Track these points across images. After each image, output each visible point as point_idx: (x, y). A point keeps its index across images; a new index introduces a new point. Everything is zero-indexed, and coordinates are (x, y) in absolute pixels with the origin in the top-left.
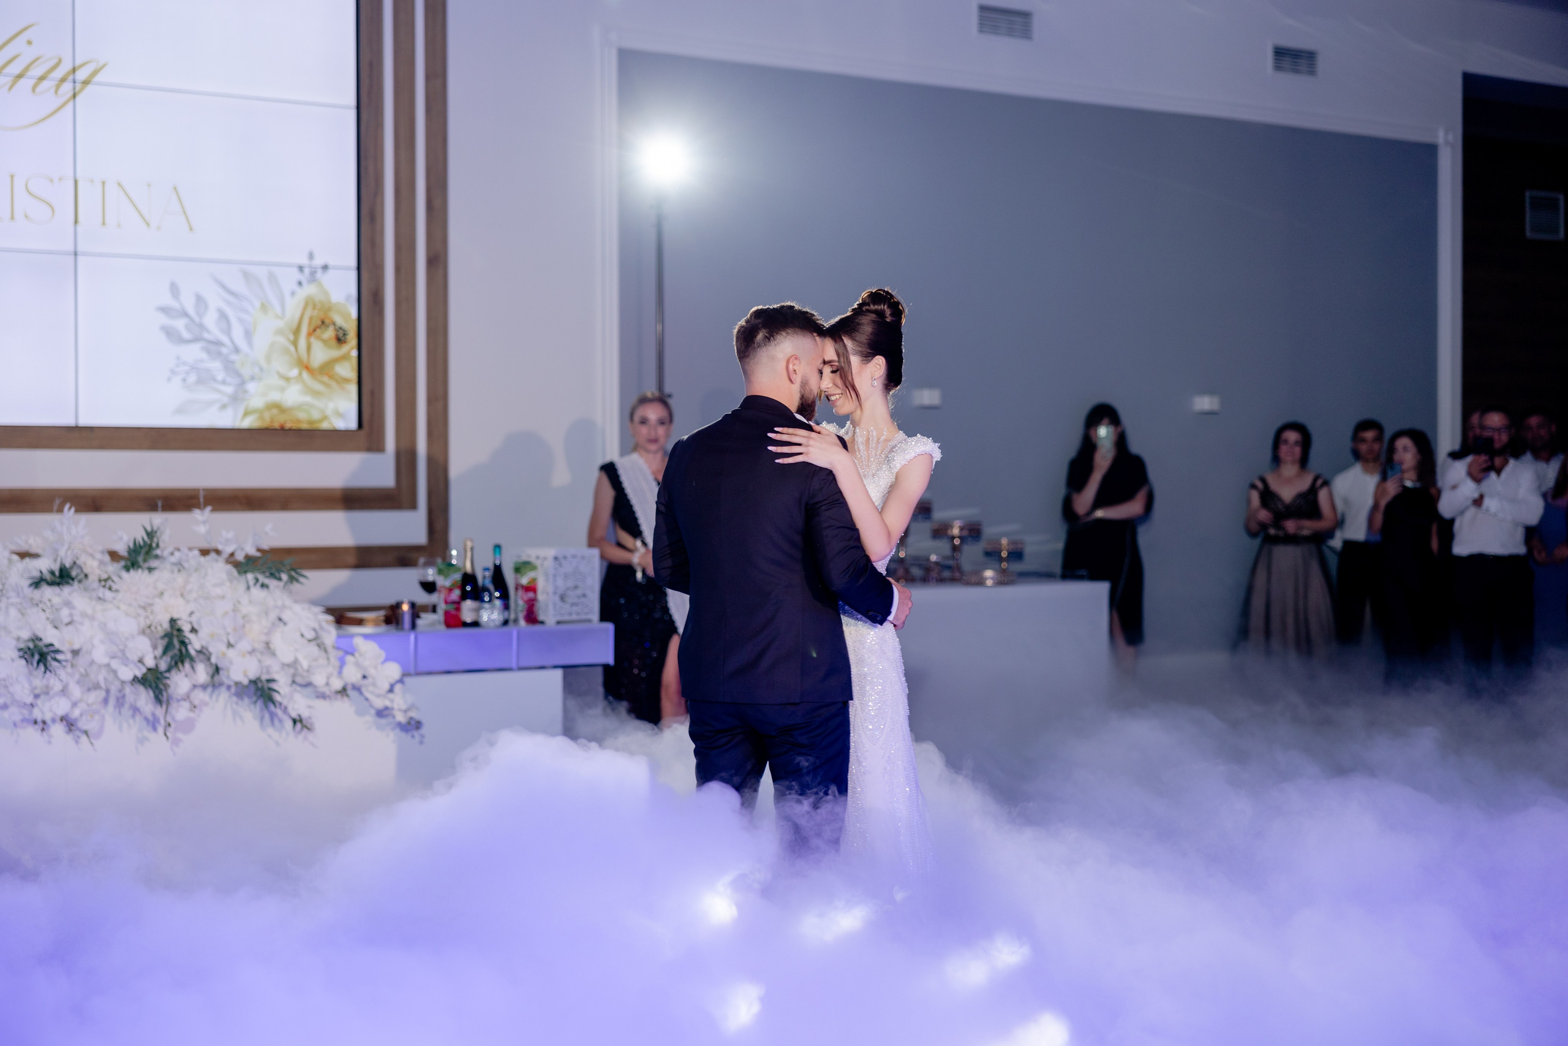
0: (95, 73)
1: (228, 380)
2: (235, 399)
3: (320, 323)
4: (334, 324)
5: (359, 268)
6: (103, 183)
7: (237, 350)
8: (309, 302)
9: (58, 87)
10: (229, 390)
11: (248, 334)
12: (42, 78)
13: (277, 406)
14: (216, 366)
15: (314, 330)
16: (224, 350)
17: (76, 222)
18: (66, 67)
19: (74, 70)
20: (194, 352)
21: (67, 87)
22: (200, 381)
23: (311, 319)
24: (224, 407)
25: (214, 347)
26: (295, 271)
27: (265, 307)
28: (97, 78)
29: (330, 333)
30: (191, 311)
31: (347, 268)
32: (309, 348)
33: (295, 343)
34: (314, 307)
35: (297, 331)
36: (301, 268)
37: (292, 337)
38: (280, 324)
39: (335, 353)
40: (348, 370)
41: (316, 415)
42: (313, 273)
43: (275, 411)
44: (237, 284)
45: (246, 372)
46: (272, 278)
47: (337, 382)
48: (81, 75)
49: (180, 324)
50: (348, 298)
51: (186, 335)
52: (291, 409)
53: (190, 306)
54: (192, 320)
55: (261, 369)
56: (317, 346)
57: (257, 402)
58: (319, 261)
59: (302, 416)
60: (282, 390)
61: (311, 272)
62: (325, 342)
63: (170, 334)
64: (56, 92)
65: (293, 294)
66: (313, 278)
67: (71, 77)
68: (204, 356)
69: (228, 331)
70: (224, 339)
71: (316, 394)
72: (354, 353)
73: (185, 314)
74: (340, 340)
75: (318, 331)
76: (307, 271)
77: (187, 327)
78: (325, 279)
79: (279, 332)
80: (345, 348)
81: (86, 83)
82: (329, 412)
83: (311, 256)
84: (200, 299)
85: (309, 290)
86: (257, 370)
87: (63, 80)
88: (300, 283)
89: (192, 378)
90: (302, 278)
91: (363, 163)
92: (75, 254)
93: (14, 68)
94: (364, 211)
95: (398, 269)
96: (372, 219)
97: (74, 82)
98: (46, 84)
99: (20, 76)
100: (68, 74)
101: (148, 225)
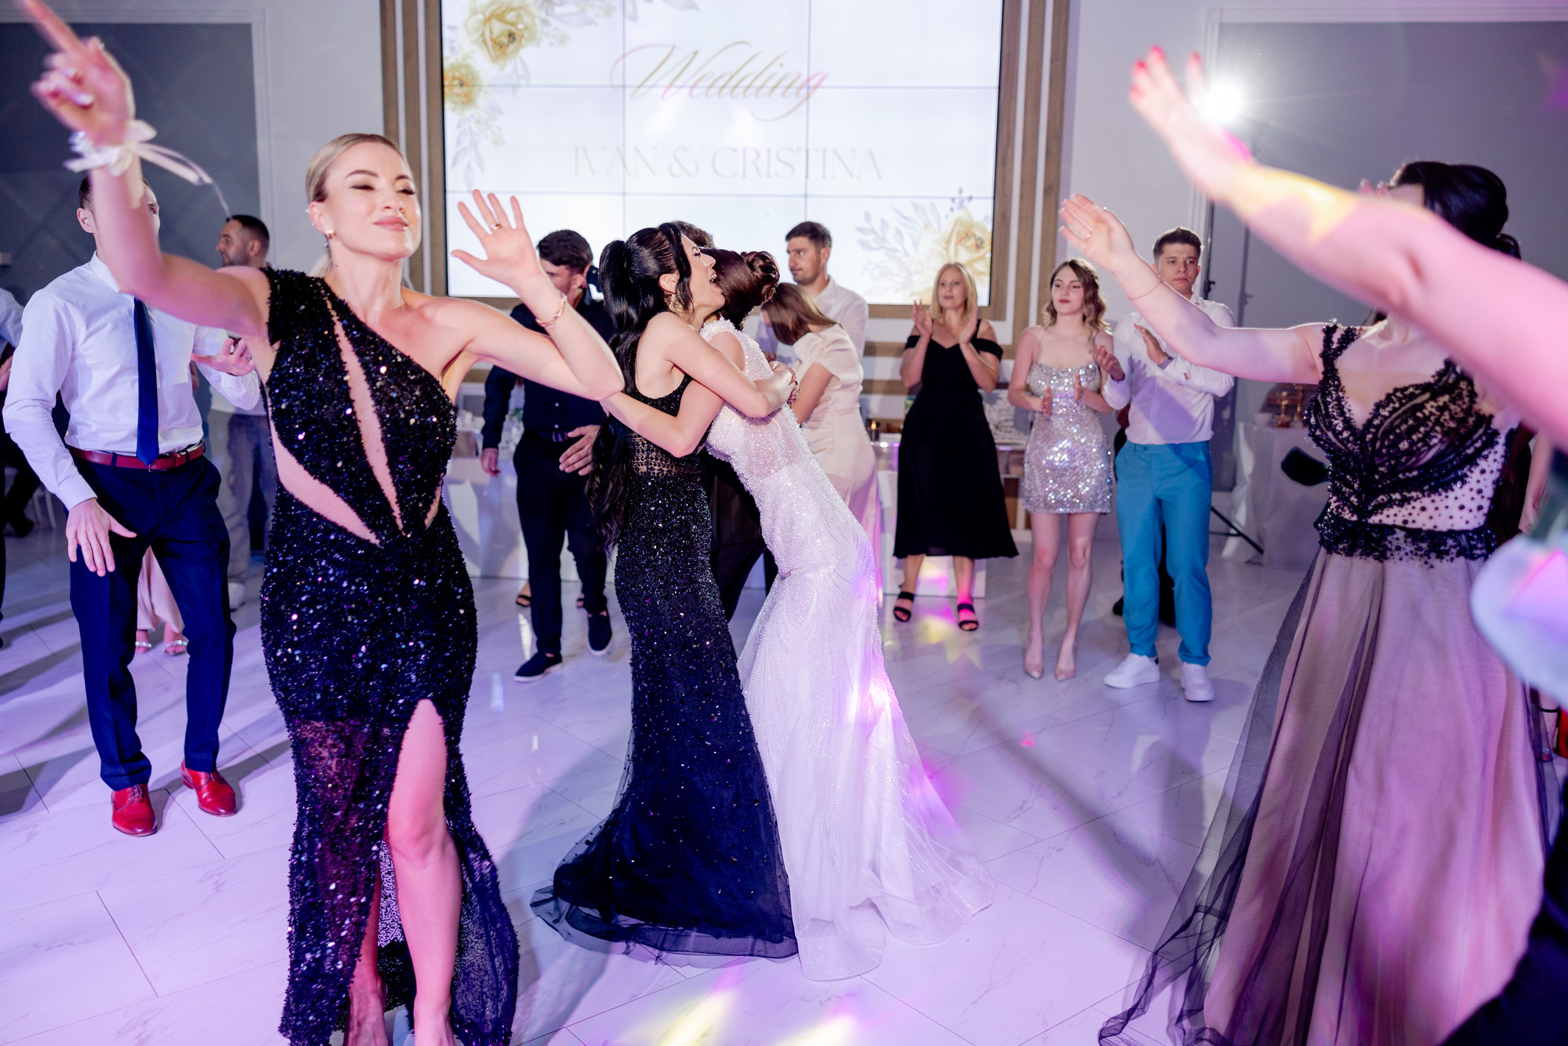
0: (822, 80)
1: (901, 273)
2: (904, 285)
3: (964, 235)
4: (975, 235)
5: (994, 198)
7: (907, 254)
8: (958, 222)
9: (798, 92)
10: (902, 280)
11: (915, 244)
12: (788, 87)
14: (893, 264)
15: (961, 240)
16: (899, 255)
17: (807, 176)
18: (804, 77)
19: (808, 80)
20: (879, 256)
21: (804, 91)
22: (882, 275)
23: (959, 233)
24: (897, 291)
25: (891, 252)
26: (949, 201)
27: (927, 226)
28: (824, 84)
29: (971, 242)
30: (878, 230)
31: (986, 198)
32: (956, 252)
33: (947, 249)
34: (961, 225)
35: (948, 241)
36: (953, 200)
37: (944, 245)
38: (937, 237)
39: (975, 255)
40: (983, 267)
42: (961, 202)
44: (909, 212)
45: (912, 268)
46: (933, 206)
48: (813, 83)
49: (870, 238)
50: (986, 218)
51: (874, 245)
53: (876, 225)
54: (878, 235)
55: (923, 267)
56: (962, 250)
57: (919, 288)
58: (966, 194)
61: (961, 201)
62: (967, 247)
63: (863, 244)
64: (797, 95)
65: (947, 216)
66: (961, 206)
67: (806, 84)
68: (885, 258)
69: (902, 242)
70: (899, 247)
72: (989, 255)
73: (873, 232)
74: (979, 246)
75: (964, 241)
76: (957, 201)
77: (874, 240)
78: (971, 207)
79: (936, 242)
80: (982, 252)
81: (816, 87)
83: (961, 191)
84: (884, 223)
85: (959, 214)
86: (920, 267)
87: (801, 87)
88: (952, 210)
89: (877, 273)
90: (953, 206)
91: (1000, 125)
92: (806, 196)
93: (772, 83)
94: (999, 157)
95: (1021, 197)
96: (1004, 163)
97: (808, 88)
98: (791, 91)
99: (775, 87)
100: (804, 83)
101: (852, 175)
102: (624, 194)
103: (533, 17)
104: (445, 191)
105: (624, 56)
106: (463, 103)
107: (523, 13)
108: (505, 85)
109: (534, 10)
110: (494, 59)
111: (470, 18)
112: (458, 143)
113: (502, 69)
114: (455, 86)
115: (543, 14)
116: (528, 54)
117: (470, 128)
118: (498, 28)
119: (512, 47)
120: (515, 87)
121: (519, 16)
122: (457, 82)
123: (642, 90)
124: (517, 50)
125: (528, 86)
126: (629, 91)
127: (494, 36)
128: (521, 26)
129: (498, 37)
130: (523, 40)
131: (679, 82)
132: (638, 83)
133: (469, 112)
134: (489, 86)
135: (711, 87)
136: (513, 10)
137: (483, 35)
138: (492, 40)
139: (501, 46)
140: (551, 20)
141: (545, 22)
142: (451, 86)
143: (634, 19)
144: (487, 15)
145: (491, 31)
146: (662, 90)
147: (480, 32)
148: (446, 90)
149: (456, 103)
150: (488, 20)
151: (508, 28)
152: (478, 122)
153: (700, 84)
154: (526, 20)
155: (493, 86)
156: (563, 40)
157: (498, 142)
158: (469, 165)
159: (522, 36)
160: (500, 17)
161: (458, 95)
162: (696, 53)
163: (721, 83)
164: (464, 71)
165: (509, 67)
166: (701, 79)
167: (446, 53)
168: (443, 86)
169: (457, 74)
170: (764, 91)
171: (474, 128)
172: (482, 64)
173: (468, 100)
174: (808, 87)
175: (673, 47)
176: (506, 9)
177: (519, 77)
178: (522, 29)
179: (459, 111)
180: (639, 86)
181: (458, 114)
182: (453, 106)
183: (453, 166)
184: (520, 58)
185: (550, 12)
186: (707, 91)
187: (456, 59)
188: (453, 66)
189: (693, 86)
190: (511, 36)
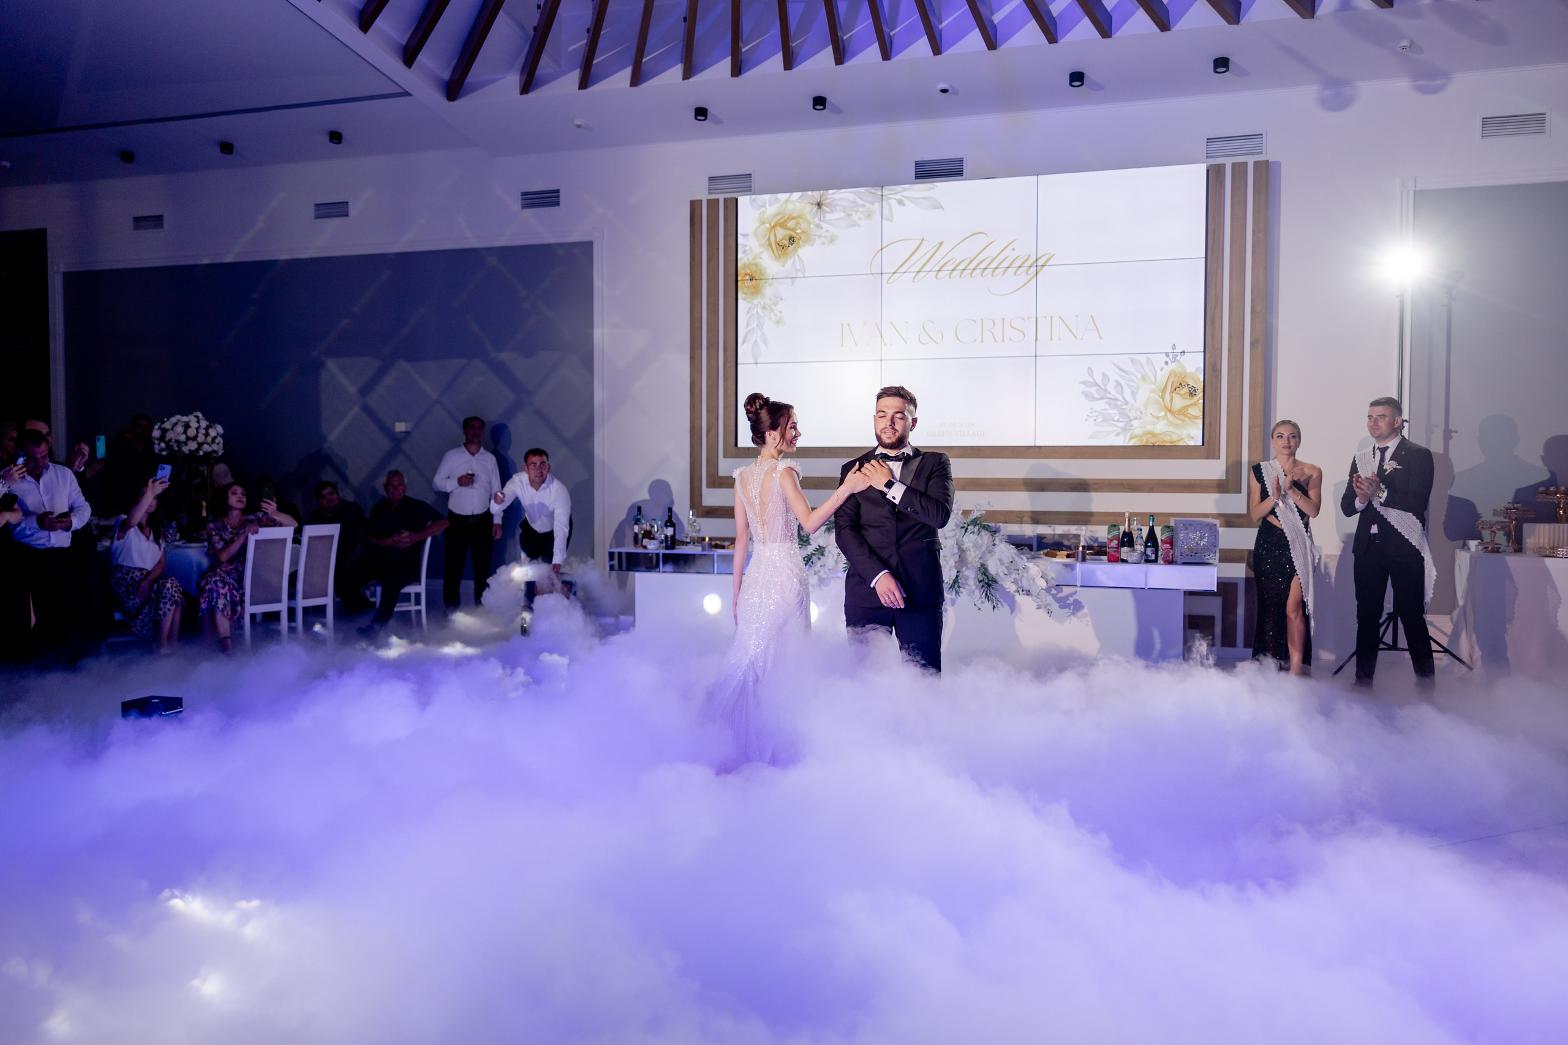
0: (1048, 260)
1: (1120, 420)
2: (1125, 430)
3: (1179, 385)
4: (1188, 385)
5: (1205, 351)
7: (1127, 403)
8: (1172, 374)
9: (1028, 270)
10: (1122, 425)
11: (1134, 394)
12: (1019, 267)
13: (1152, 434)
14: (1114, 412)
15: (1175, 389)
16: (1119, 403)
17: (1036, 339)
18: (1033, 259)
19: (1037, 260)
20: (1101, 405)
21: (1033, 269)
22: (1104, 421)
23: (1173, 382)
24: (1118, 434)
25: (1112, 402)
26: (1163, 356)
27: (1144, 378)
28: (1050, 263)
29: (1186, 390)
30: (1100, 382)
31: (1197, 352)
32: (1171, 400)
33: (1163, 398)
34: (1175, 376)
35: (1164, 390)
36: (1167, 354)
37: (1161, 394)
38: (1153, 386)
39: (1189, 402)
40: (1197, 411)
41: (1175, 438)
42: (1175, 357)
43: (1150, 436)
44: (1128, 366)
45: (1132, 415)
46: (1149, 361)
47: (1189, 418)
48: (1040, 263)
49: (1093, 390)
50: (1198, 368)
51: (1096, 396)
52: (1160, 434)
53: (1098, 378)
54: (1100, 387)
55: (1142, 413)
56: (1176, 398)
57: (1138, 431)
58: (1179, 349)
59: (1167, 438)
60: (1155, 424)
61: (1175, 355)
62: (1181, 395)
63: (1087, 395)
64: (1027, 273)
65: (1162, 369)
66: (1175, 360)
67: (1035, 264)
68: (1107, 407)
69: (1122, 393)
70: (1121, 398)
71: (1175, 425)
72: (1202, 401)
73: (1096, 384)
74: (1192, 394)
75: (1177, 390)
76: (1171, 355)
77: (1097, 391)
78: (1183, 360)
79: (1152, 391)
80: (1195, 399)
81: (1043, 266)
82: (1183, 437)
83: (1174, 346)
84: (1104, 375)
85: (1172, 366)
86: (1139, 413)
87: (1031, 266)
88: (1167, 363)
89: (1100, 419)
90: (1168, 360)
91: (1208, 290)
92: (1036, 356)
93: (1005, 264)
94: (1208, 318)
95: (1230, 350)
96: (1213, 322)
97: (1037, 266)
98: (1022, 269)
99: (1008, 267)
100: (1033, 263)
101: (1076, 338)
102: (881, 360)
103: (809, 223)
104: (737, 364)
105: (882, 249)
106: (752, 293)
107: (801, 221)
108: (786, 278)
109: (809, 217)
110: (777, 258)
111: (759, 228)
112: (748, 325)
113: (784, 266)
114: (748, 280)
115: (817, 221)
116: (804, 252)
117: (757, 312)
118: (781, 233)
119: (791, 247)
120: (794, 278)
121: (798, 223)
122: (748, 277)
123: (896, 275)
124: (796, 250)
125: (804, 277)
126: (885, 277)
127: (778, 240)
128: (799, 231)
129: (780, 241)
130: (801, 242)
131: (927, 268)
132: (893, 270)
133: (756, 302)
134: (773, 279)
135: (953, 270)
136: (793, 218)
137: (769, 239)
138: (776, 243)
139: (783, 247)
140: (823, 224)
141: (818, 227)
142: (743, 280)
143: (890, 219)
144: (772, 224)
145: (775, 236)
146: (914, 274)
147: (767, 237)
148: (739, 284)
149: (746, 294)
150: (774, 227)
151: (789, 233)
152: (764, 308)
153: (944, 269)
154: (803, 226)
155: (776, 279)
156: (832, 240)
157: (778, 322)
158: (756, 341)
159: (800, 239)
160: (783, 225)
161: (749, 287)
162: (941, 244)
163: (962, 267)
164: (753, 268)
165: (790, 262)
166: (944, 265)
167: (740, 255)
168: (737, 281)
169: (748, 271)
170: (998, 271)
171: (761, 312)
172: (769, 264)
173: (756, 291)
175: (923, 240)
176: (788, 219)
177: (797, 271)
178: (800, 233)
179: (749, 300)
180: (894, 273)
181: (748, 302)
182: (744, 296)
183: (744, 343)
184: (798, 256)
185: (822, 219)
186: (951, 274)
187: (748, 259)
188: (745, 265)
189: (939, 271)
190: (791, 239)
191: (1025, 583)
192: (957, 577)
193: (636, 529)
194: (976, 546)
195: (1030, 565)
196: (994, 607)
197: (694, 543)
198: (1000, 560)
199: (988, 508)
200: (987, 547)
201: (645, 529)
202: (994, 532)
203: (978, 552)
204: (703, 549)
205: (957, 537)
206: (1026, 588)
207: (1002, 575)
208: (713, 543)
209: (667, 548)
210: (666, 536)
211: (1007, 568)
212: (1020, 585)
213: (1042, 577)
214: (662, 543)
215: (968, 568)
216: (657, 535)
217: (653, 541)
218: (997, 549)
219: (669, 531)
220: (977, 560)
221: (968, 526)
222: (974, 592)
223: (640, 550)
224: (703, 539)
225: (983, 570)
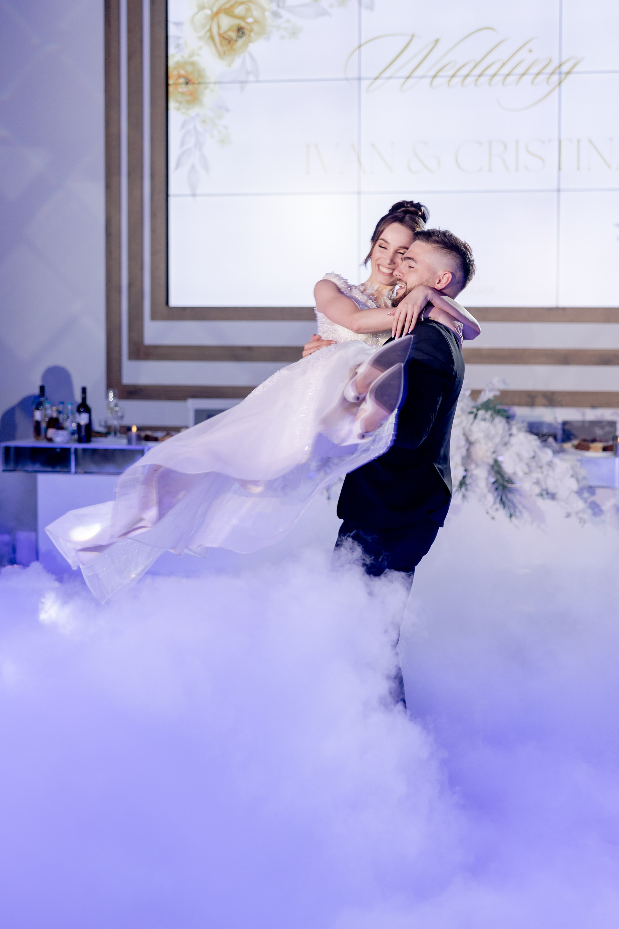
0: (576, 65)
6: (579, 141)
9: (549, 78)
12: (538, 74)
17: (560, 169)
18: (555, 64)
19: (560, 66)
21: (555, 78)
28: (576, 69)
48: (565, 68)
64: (548, 83)
67: (557, 71)
81: (568, 73)
87: (552, 73)
92: (559, 190)
93: (520, 70)
98: (541, 77)
99: (523, 74)
100: (556, 69)
101: (609, 167)
102: (359, 193)
103: (263, 10)
104: (167, 195)
105: (360, 46)
106: (188, 102)
107: (253, 7)
108: (233, 82)
109: (264, 2)
110: (222, 55)
111: (196, 14)
112: (182, 144)
113: (229, 66)
114: (181, 84)
115: (274, 7)
116: (257, 48)
117: (195, 128)
118: (226, 22)
119: (240, 42)
120: (243, 83)
121: (248, 10)
122: (182, 80)
123: (379, 82)
124: (246, 45)
125: (258, 81)
126: (365, 84)
127: (222, 31)
128: (250, 20)
129: (225, 32)
130: (252, 34)
131: (419, 73)
132: (375, 75)
133: (193, 112)
134: (215, 83)
135: (453, 76)
136: (242, 3)
137: (210, 30)
138: (220, 35)
139: (228, 41)
140: (282, 12)
141: (276, 15)
142: (176, 84)
143: (371, 7)
144: (215, 9)
145: (219, 26)
146: (402, 81)
147: (208, 27)
148: (171, 89)
149: (180, 102)
150: (216, 14)
151: (236, 22)
152: (204, 122)
153: (441, 74)
154: (256, 13)
155: (220, 83)
156: (294, 33)
157: (224, 141)
158: (193, 167)
159: (251, 31)
160: (228, 11)
161: (183, 93)
162: (437, 41)
163: (464, 72)
164: (189, 68)
165: (238, 61)
166: (441, 70)
167: (172, 50)
168: (167, 85)
169: (182, 72)
170: (510, 79)
171: (200, 128)
172: (210, 62)
173: (193, 98)
174: (560, 73)
175: (413, 36)
176: (236, 3)
177: (248, 73)
178: (252, 23)
179: (184, 111)
180: (376, 78)
181: (183, 113)
182: (177, 105)
183: (178, 166)
184: (250, 55)
185: (281, 4)
186: (449, 81)
187: (182, 56)
188: (178, 64)
189: (434, 77)
190: (240, 31)
191: (551, 485)
192: (464, 477)
193: (38, 415)
194: (488, 437)
195: (557, 461)
196: (511, 516)
197: (115, 434)
198: (518, 455)
199: (502, 387)
200: (503, 437)
201: (49, 416)
202: (509, 418)
203: (490, 445)
204: (130, 442)
205: (464, 424)
206: (551, 489)
207: (520, 474)
208: (143, 434)
209: (80, 440)
210: (79, 426)
211: (528, 465)
212: (544, 487)
213: (572, 476)
214: (73, 433)
215: (477, 465)
216: (67, 424)
217: (61, 432)
218: (513, 440)
219: (83, 419)
220: (489, 454)
221: (478, 409)
222: (485, 496)
223: (43, 444)
224: (129, 429)
225: (496, 468)
